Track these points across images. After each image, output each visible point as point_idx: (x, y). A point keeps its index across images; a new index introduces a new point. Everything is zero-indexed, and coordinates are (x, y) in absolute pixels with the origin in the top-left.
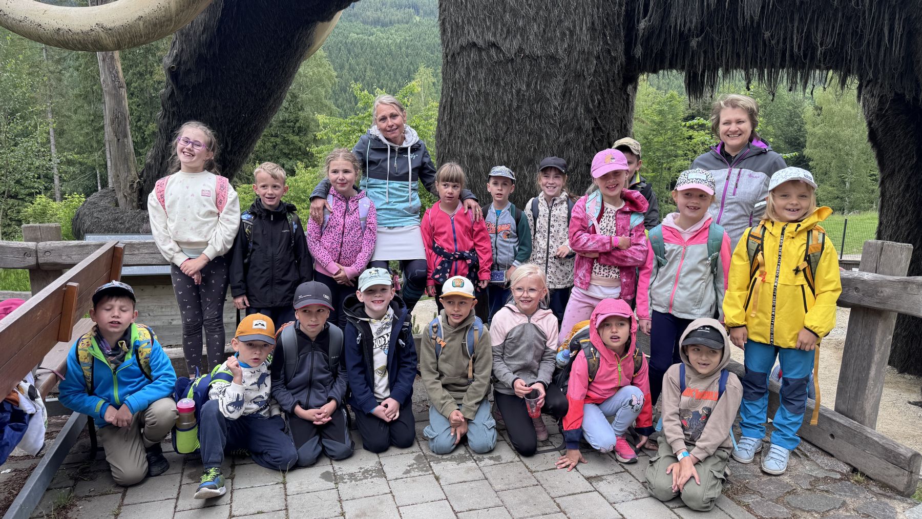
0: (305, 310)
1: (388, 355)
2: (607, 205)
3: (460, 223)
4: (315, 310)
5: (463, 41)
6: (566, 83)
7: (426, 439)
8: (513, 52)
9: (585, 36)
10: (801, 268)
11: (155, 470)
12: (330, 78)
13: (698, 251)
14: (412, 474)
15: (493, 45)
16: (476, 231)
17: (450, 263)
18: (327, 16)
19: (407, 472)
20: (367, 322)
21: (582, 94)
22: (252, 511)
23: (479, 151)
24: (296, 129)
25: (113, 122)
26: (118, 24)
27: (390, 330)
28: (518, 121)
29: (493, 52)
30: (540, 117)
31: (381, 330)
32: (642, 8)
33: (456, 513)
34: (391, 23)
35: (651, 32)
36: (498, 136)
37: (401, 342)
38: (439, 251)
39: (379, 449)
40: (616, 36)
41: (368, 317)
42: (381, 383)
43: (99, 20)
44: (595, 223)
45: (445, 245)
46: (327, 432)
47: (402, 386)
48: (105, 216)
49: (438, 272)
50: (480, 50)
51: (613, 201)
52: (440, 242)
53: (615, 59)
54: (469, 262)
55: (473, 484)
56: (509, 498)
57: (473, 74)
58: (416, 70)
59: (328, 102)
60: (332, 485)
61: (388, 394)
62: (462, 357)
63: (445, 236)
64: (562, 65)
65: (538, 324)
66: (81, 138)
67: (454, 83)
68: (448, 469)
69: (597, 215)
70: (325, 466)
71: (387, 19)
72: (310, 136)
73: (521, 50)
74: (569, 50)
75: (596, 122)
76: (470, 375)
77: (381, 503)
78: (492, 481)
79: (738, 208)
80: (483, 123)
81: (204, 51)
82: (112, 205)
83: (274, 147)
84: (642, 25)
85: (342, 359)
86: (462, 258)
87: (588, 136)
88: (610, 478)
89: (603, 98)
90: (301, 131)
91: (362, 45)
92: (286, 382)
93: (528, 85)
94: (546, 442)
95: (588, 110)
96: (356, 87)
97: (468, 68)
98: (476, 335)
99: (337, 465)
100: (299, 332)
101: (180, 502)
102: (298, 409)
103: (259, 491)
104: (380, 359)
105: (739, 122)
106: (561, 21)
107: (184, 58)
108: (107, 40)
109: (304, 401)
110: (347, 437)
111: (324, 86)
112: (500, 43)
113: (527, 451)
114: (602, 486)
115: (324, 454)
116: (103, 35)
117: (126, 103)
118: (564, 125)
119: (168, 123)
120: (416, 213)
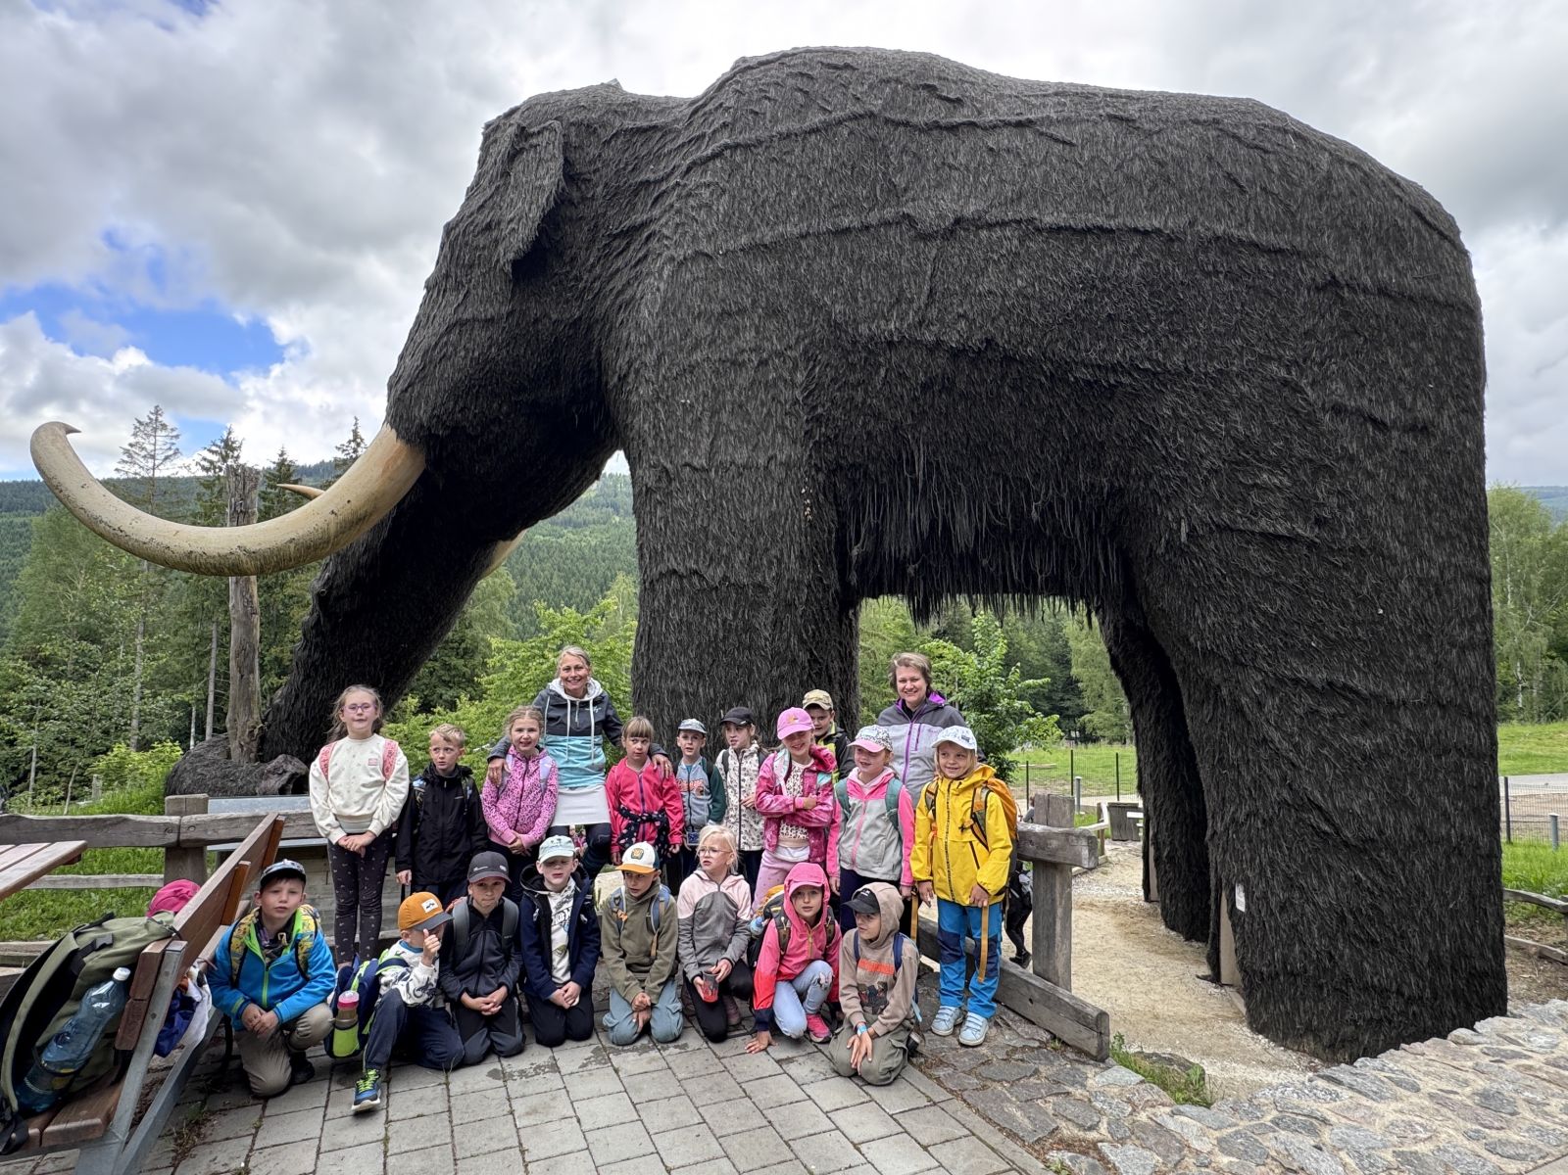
0: (482, 884)
1: (569, 933)
2: (795, 763)
3: (648, 781)
4: (490, 883)
5: (662, 568)
6: (776, 612)
7: (605, 1029)
8: (717, 580)
9: (794, 565)
10: (967, 825)
11: (301, 1076)
12: (508, 589)
13: (877, 806)
14: (589, 1067)
15: (696, 572)
16: (665, 789)
17: (637, 826)
18: (511, 535)
19: (584, 1065)
20: (545, 897)
21: (794, 624)
22: (411, 1114)
23: (682, 686)
24: (461, 651)
25: (237, 655)
26: (264, 547)
27: (571, 904)
28: (724, 653)
29: (695, 580)
30: (749, 648)
31: (562, 903)
32: (853, 535)
33: (634, 1105)
34: (585, 524)
35: (864, 559)
36: (702, 669)
37: (583, 917)
38: (626, 813)
39: (552, 1042)
40: (827, 564)
41: (546, 890)
42: (561, 964)
43: (243, 542)
44: (782, 783)
45: (633, 806)
46: (497, 1024)
47: (582, 969)
48: (213, 771)
49: (623, 836)
50: (681, 577)
51: (801, 760)
52: (626, 802)
53: (829, 587)
54: (658, 824)
55: (655, 1075)
56: (692, 1087)
57: (674, 601)
58: (614, 577)
59: (503, 618)
60: (500, 1083)
61: (568, 977)
62: (646, 932)
63: (632, 796)
64: (771, 594)
65: (729, 892)
66: (178, 667)
67: (652, 611)
68: (629, 1061)
69: (784, 774)
70: (493, 1064)
71: (580, 520)
72: (478, 659)
73: (725, 578)
74: (778, 579)
75: (812, 654)
76: (653, 952)
77: (554, 1099)
78: (676, 1070)
79: (921, 763)
80: (686, 655)
81: (362, 573)
82: (222, 758)
83: (431, 673)
84: (855, 552)
85: (516, 940)
86: (650, 820)
87: (804, 668)
88: (801, 1060)
89: (818, 628)
90: (467, 654)
91: (549, 548)
92: (456, 963)
93: (735, 615)
94: (737, 1027)
95: (801, 641)
96: (539, 605)
97: (668, 596)
98: (662, 907)
99: (505, 1062)
100: (471, 908)
101: (329, 1110)
102: (466, 997)
103: (419, 1094)
104: (560, 937)
105: (913, 680)
106: (767, 550)
107: (338, 581)
108: (250, 565)
109: (472, 988)
110: (518, 1028)
111: (499, 599)
112: (702, 569)
113: (717, 1036)
114: (792, 1068)
115: (492, 1051)
116: (244, 558)
117: (257, 633)
118: (777, 658)
119: (309, 656)
120: (600, 770)
